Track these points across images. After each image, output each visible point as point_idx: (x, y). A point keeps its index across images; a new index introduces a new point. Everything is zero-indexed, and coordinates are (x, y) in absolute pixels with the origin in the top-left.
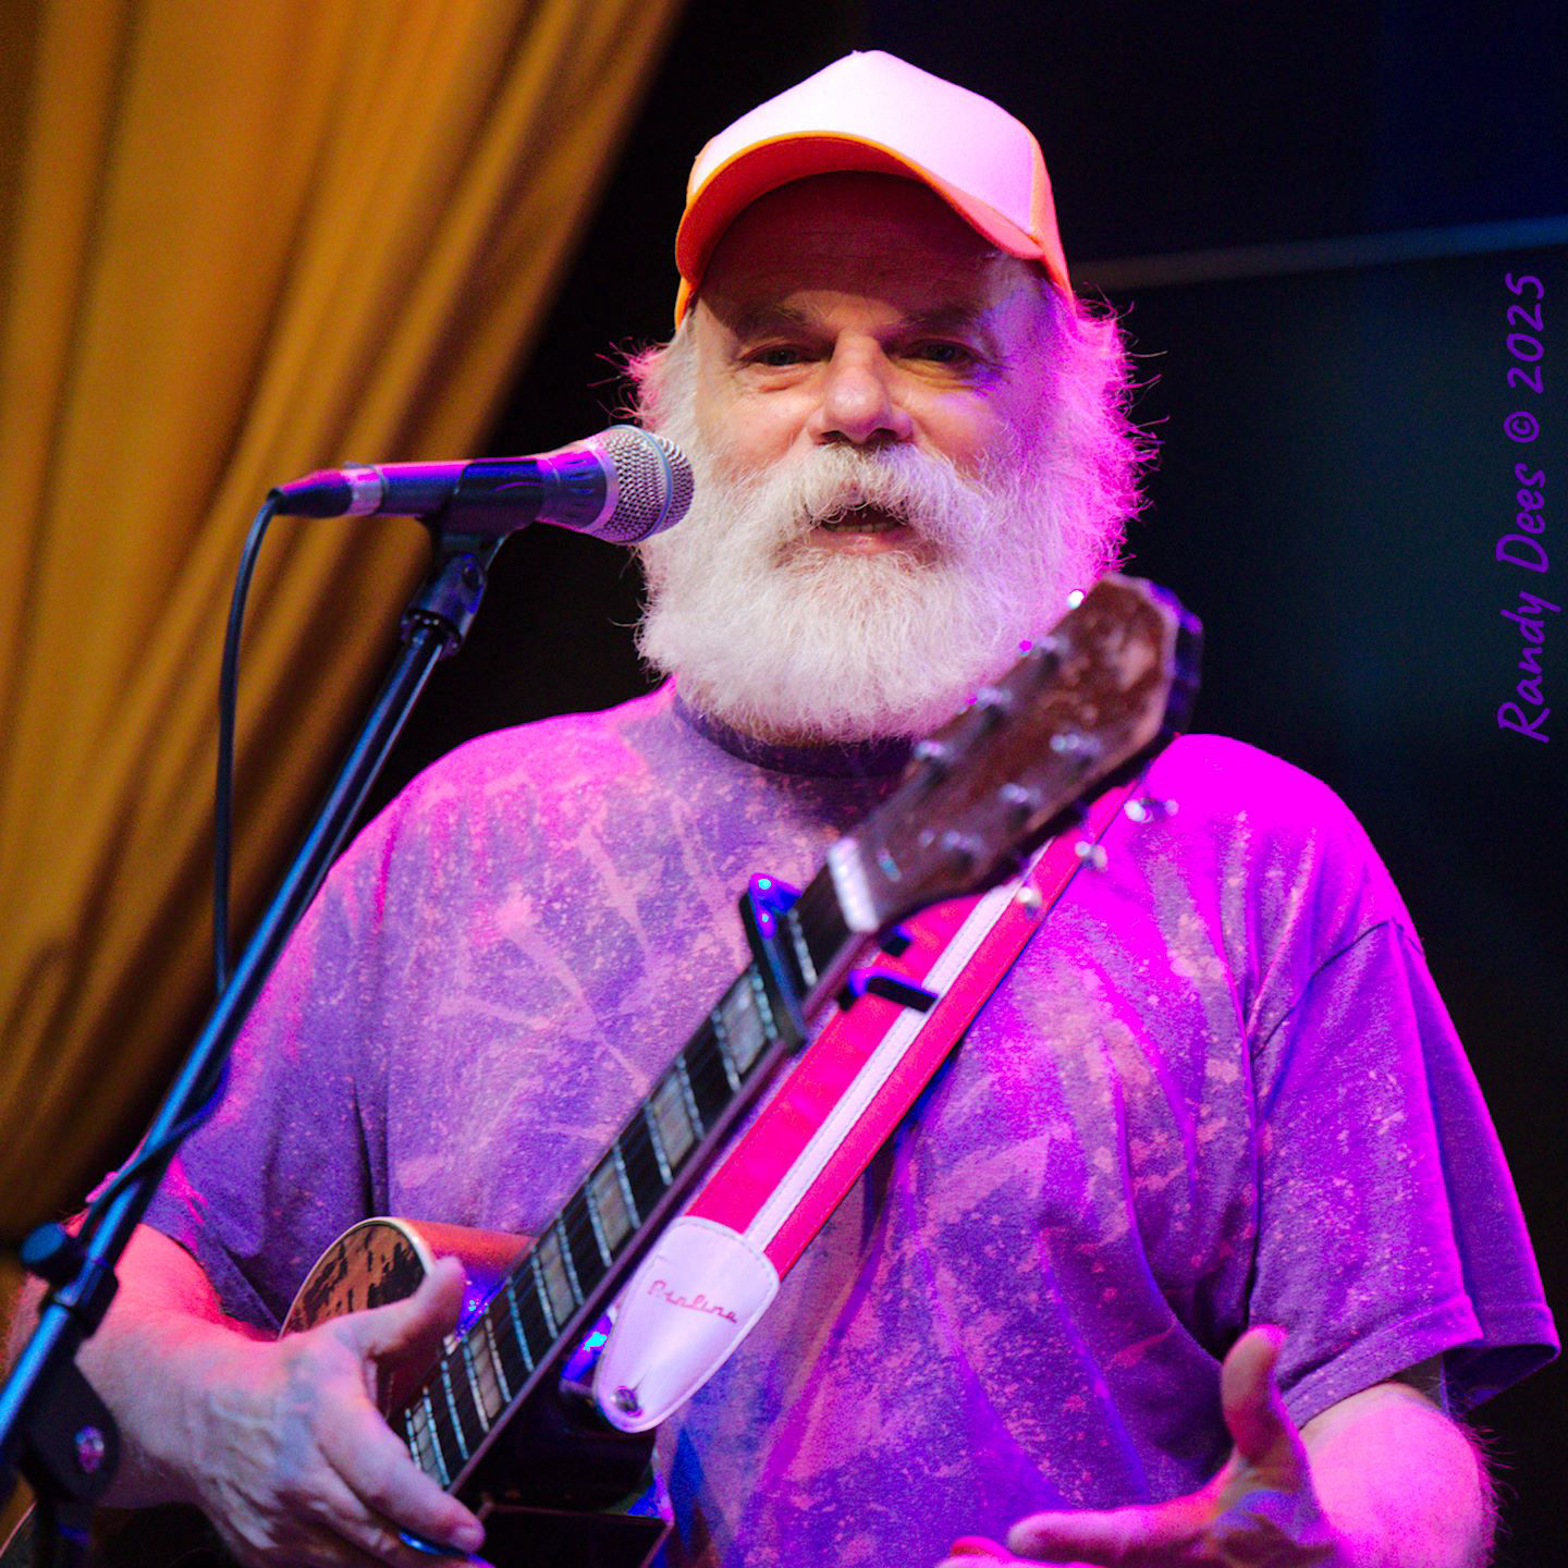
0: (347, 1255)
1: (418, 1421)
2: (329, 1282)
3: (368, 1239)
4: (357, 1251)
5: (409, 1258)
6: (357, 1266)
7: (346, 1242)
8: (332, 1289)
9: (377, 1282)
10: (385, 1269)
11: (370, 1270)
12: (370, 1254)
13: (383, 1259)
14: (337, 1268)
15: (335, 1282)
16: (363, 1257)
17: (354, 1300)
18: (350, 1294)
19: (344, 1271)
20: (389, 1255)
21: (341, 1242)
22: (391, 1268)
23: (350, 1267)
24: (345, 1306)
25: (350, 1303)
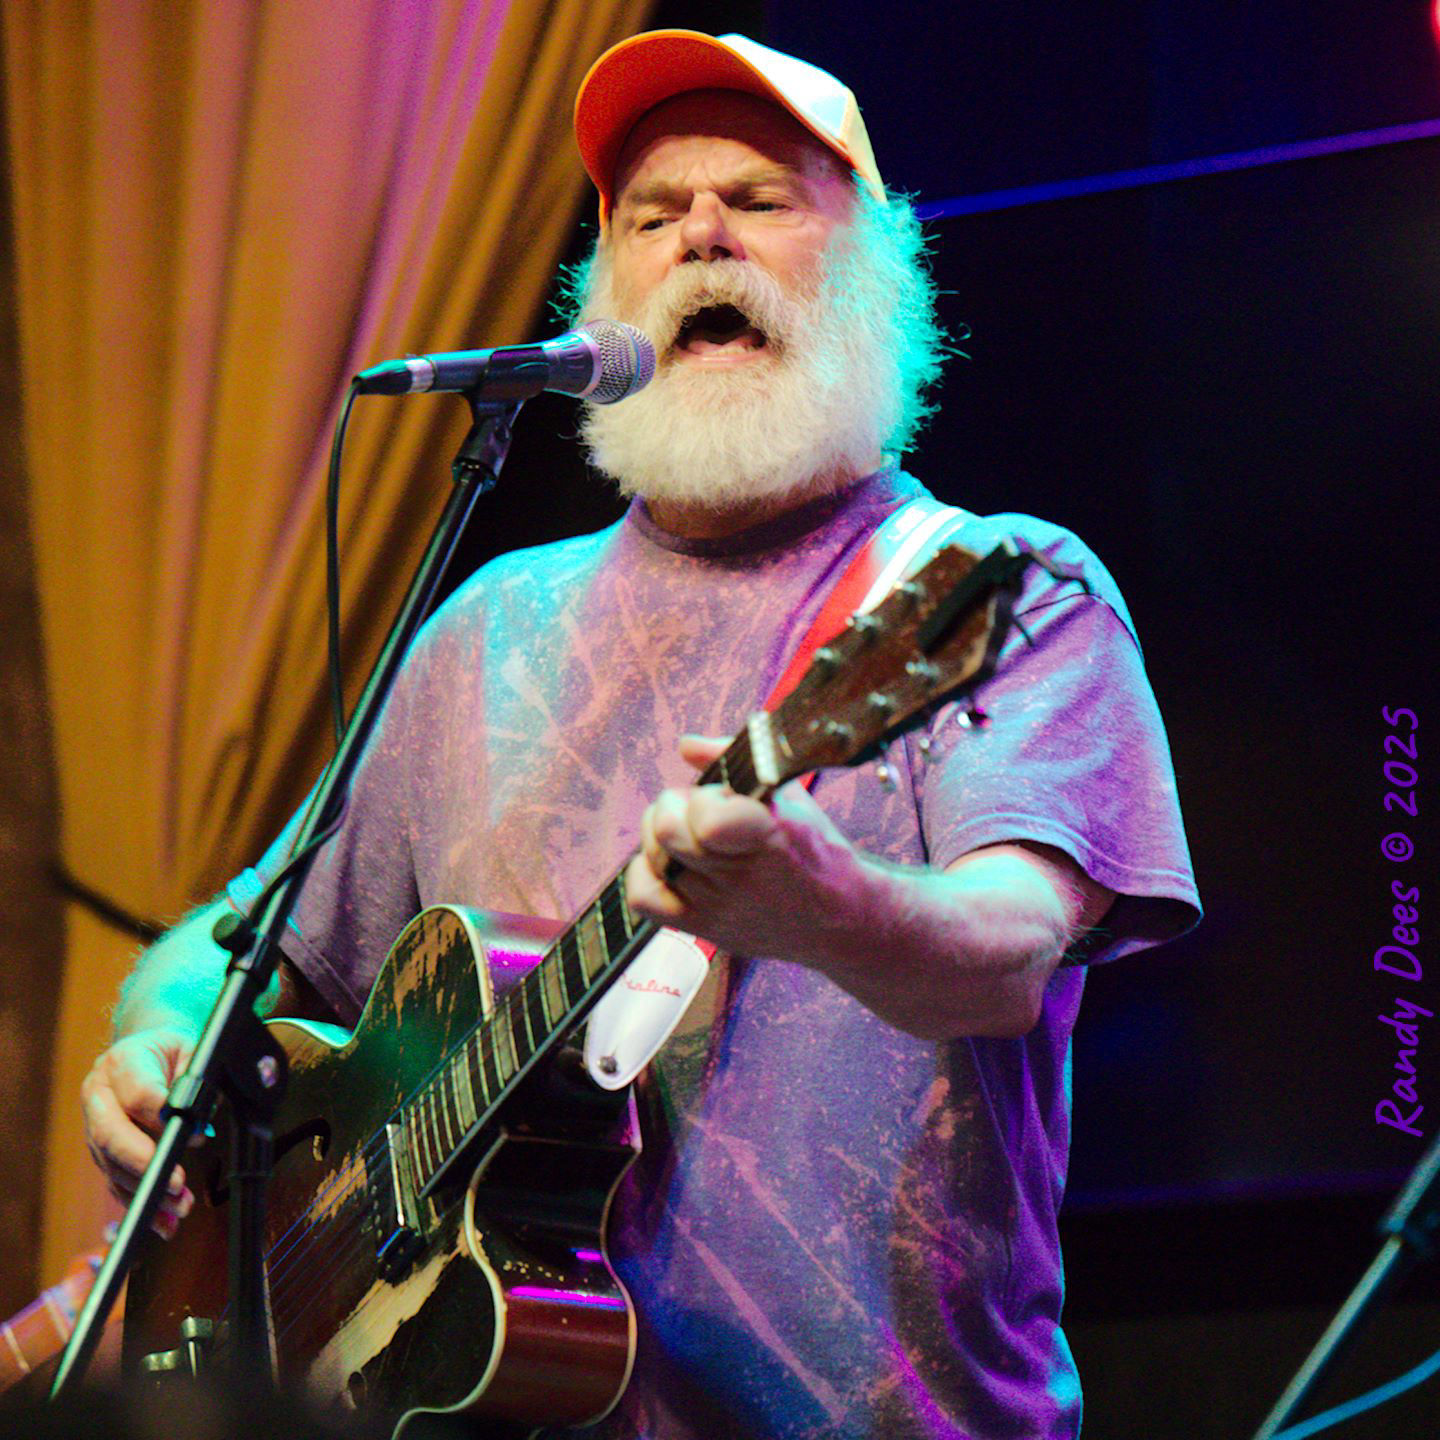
0: (425, 927)
1: (459, 1068)
2: (412, 944)
3: (439, 920)
4: (432, 927)
5: (465, 940)
6: (432, 937)
7: (425, 918)
8: (414, 950)
9: (443, 953)
10: (449, 945)
11: (439, 943)
12: (440, 932)
13: (448, 937)
14: (418, 936)
15: (416, 946)
16: (435, 932)
17: (427, 962)
18: (425, 958)
19: (422, 939)
20: (452, 936)
21: (424, 916)
22: (452, 944)
23: (427, 937)
24: (421, 963)
25: (425, 964)
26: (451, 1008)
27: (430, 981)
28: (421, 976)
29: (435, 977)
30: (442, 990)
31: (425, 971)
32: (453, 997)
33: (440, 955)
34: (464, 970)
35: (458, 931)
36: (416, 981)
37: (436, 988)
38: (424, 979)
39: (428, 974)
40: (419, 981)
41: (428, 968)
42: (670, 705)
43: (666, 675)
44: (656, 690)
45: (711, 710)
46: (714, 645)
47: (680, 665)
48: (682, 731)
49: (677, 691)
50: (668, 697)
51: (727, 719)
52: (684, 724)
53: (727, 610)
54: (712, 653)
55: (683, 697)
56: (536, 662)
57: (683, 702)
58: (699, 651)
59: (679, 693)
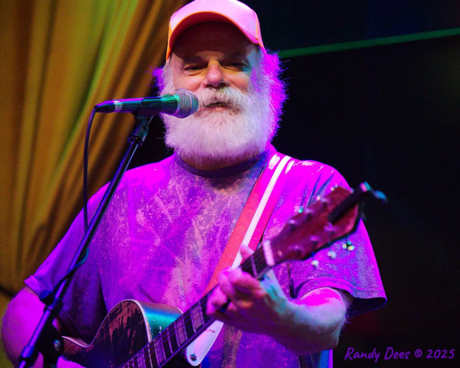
0: (122, 307)
1: (140, 358)
2: (116, 313)
3: (128, 305)
4: (125, 307)
5: (139, 312)
6: (125, 310)
7: (122, 304)
8: (117, 315)
9: (130, 316)
10: (133, 314)
11: (128, 312)
12: (129, 309)
13: (132, 311)
15: (118, 313)
16: (126, 309)
18: (122, 318)
19: (121, 311)
20: (134, 310)
21: (121, 303)
22: (134, 313)
24: (121, 320)
25: (122, 320)
26: (134, 336)
28: (120, 324)
29: (126, 325)
30: (130, 330)
31: (122, 322)
32: (134, 332)
33: (128, 317)
34: (139, 323)
35: (136, 309)
36: (118, 326)
37: (127, 328)
38: (122, 325)
39: (123, 323)
40: (120, 325)
41: (123, 321)
42: (200, 233)
43: (198, 222)
44: (195, 227)
45: (216, 236)
46: (214, 211)
47: (203, 218)
48: (205, 243)
49: (202, 228)
50: (200, 230)
51: (222, 239)
52: (206, 241)
53: (218, 198)
54: (214, 214)
55: (205, 230)
56: (148, 215)
57: (205, 232)
58: (209, 214)
59: (203, 229)
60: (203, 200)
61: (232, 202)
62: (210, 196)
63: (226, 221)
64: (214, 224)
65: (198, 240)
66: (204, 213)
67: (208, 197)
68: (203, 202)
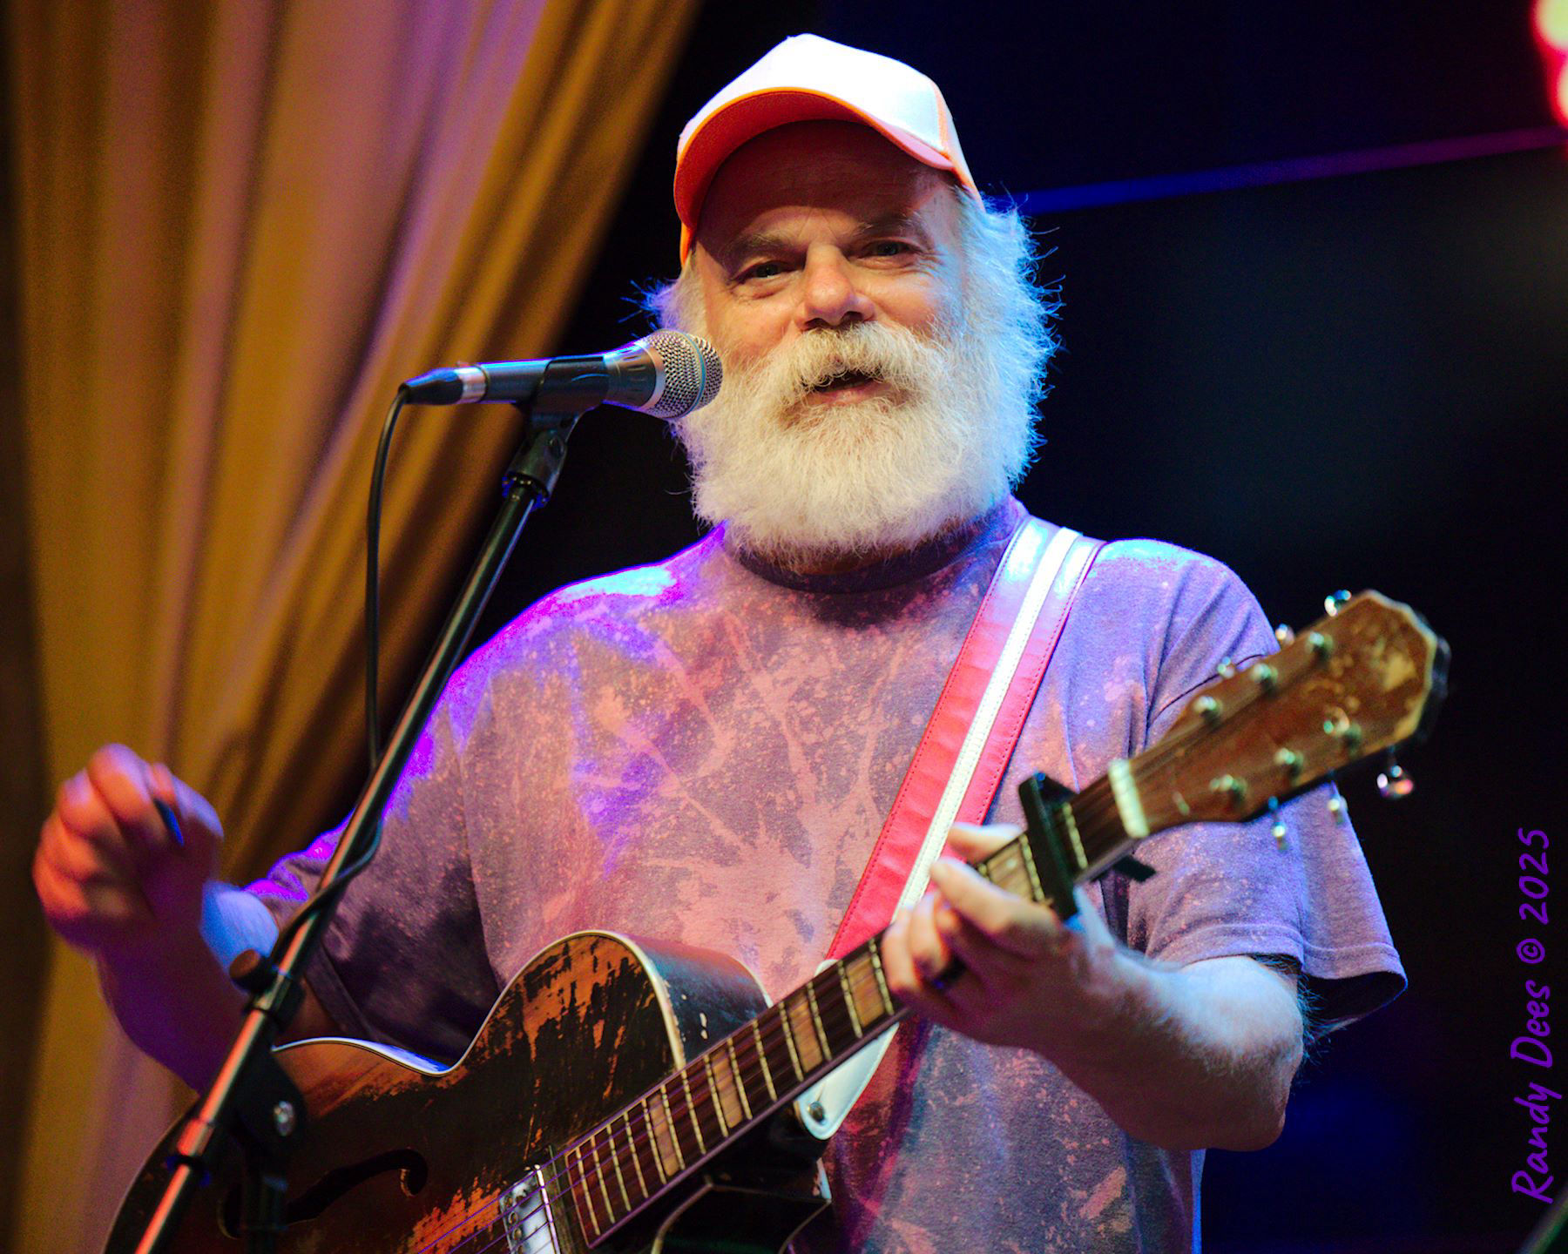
0: (570, 953)
2: (553, 968)
3: (594, 947)
4: (583, 953)
6: (583, 964)
7: (571, 944)
8: (554, 977)
9: (602, 983)
10: (611, 976)
11: (595, 970)
12: (596, 959)
13: (610, 966)
14: (562, 960)
15: (557, 972)
16: (587, 959)
18: (573, 986)
19: (567, 966)
20: (616, 966)
22: (616, 975)
23: (574, 964)
24: (567, 996)
25: (573, 993)
27: (583, 1011)
28: (567, 1005)
29: (588, 1008)
30: (601, 1024)
31: (573, 1000)
32: (621, 1031)
33: (596, 985)
36: (559, 1010)
37: (591, 1019)
38: (573, 1009)
39: (576, 1005)
40: (563, 1009)
41: (577, 996)
42: (806, 754)
43: (797, 721)
44: (789, 736)
45: (856, 762)
46: (849, 690)
47: (812, 710)
48: (824, 783)
49: (811, 738)
50: (803, 744)
51: (877, 773)
52: (825, 776)
53: (858, 652)
54: (848, 698)
55: (818, 744)
56: (637, 703)
57: (820, 751)
58: (831, 696)
59: (813, 741)
60: (812, 660)
61: (905, 662)
62: (832, 648)
63: (888, 717)
64: (847, 727)
65: (799, 776)
66: (816, 696)
67: (828, 650)
68: (813, 664)
